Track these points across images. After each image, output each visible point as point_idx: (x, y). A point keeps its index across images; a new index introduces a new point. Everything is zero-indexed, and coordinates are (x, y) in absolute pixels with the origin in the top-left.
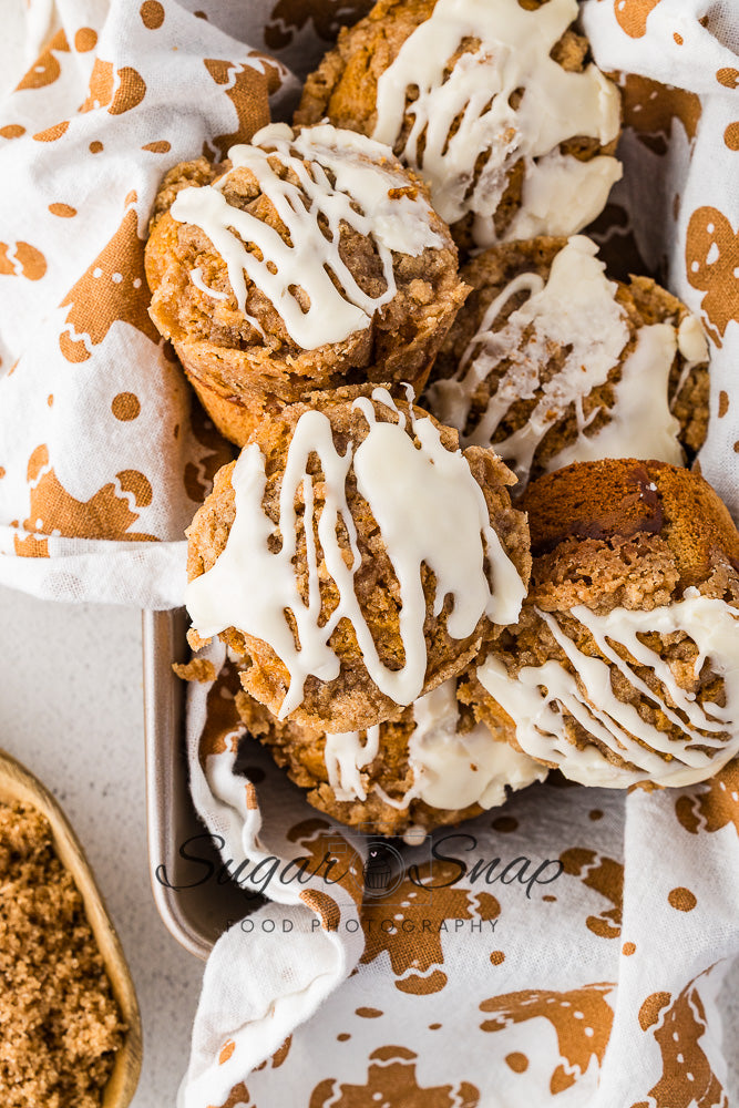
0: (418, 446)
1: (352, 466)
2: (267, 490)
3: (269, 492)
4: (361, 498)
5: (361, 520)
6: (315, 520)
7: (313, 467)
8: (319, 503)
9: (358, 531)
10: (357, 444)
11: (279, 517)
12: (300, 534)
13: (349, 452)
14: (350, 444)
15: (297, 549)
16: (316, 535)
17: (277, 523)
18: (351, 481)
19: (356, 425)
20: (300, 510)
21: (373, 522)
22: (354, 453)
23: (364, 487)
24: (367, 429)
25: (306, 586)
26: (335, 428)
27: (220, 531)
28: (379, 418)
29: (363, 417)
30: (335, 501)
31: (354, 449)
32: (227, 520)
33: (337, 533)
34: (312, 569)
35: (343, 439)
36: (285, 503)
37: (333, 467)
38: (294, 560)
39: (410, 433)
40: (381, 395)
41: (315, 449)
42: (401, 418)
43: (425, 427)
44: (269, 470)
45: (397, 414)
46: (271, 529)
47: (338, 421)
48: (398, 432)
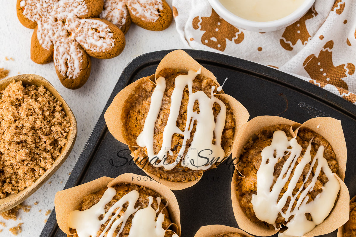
0: (156, 220)
1: (135, 213)
2: (110, 202)
3: (110, 204)
4: (131, 223)
5: (126, 228)
6: (115, 219)
7: (125, 207)
8: (119, 216)
9: (123, 230)
10: (141, 208)
11: (107, 211)
12: (108, 220)
13: (137, 209)
14: (139, 207)
15: (105, 223)
16: (112, 223)
17: (106, 213)
18: (132, 216)
19: (145, 203)
20: (113, 214)
21: (129, 231)
22: (139, 210)
23: (134, 220)
24: (147, 206)
25: (100, 234)
26: (139, 200)
27: (91, 204)
28: (152, 206)
29: (148, 202)
30: (125, 217)
31: (139, 209)
32: (95, 202)
33: (118, 227)
34: (104, 231)
35: (138, 205)
36: (111, 210)
37: (130, 209)
38: (102, 226)
39: (157, 215)
40: (159, 199)
41: (130, 202)
42: (158, 210)
43: (161, 216)
44: (114, 198)
45: (157, 208)
46: (103, 213)
47: (142, 199)
48: (154, 213)
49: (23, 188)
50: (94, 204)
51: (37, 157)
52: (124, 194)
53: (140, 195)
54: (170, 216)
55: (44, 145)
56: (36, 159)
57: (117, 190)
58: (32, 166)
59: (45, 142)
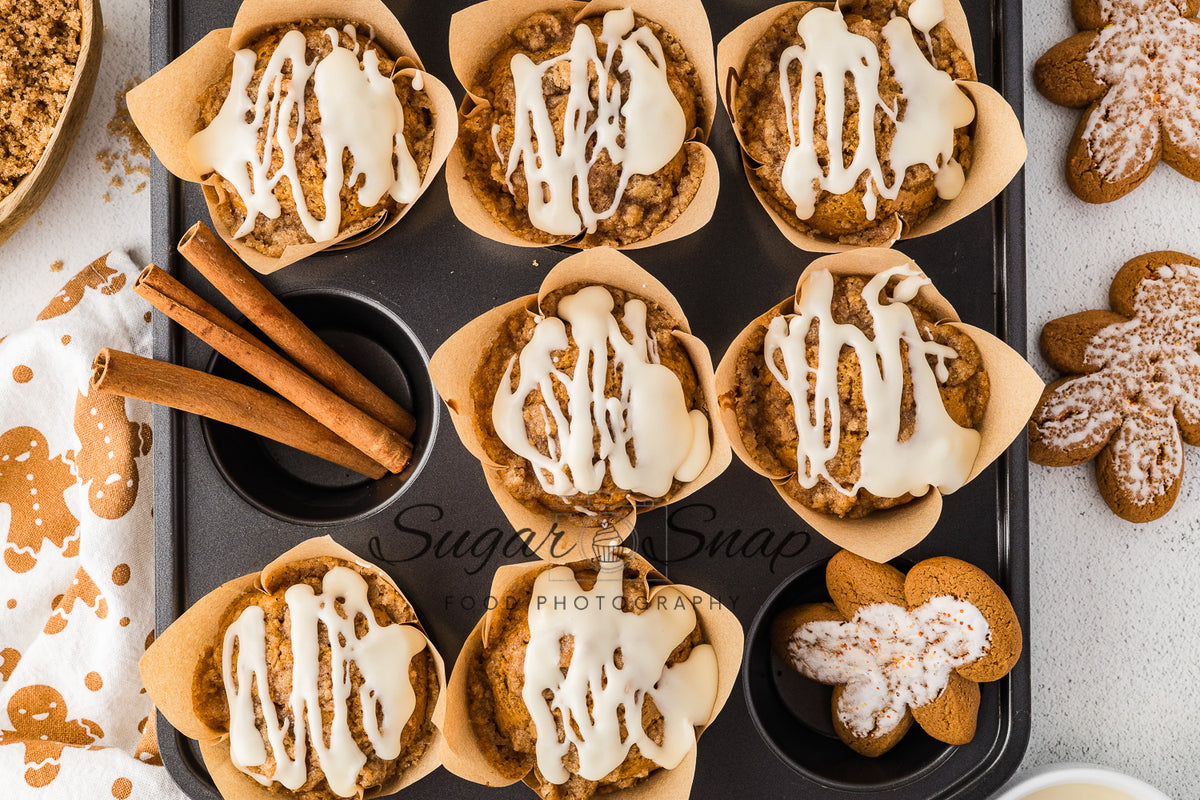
0: (362, 68)
1: (314, 73)
2: (253, 79)
3: (254, 82)
4: (315, 96)
5: (310, 111)
6: (279, 105)
7: (286, 71)
8: (284, 94)
9: (306, 117)
10: (321, 58)
11: (256, 98)
12: (267, 114)
13: (314, 63)
14: (316, 58)
15: (263, 123)
16: (277, 115)
17: (254, 103)
18: (310, 84)
19: (324, 46)
20: (270, 96)
21: (318, 114)
22: (317, 64)
23: (318, 89)
24: (330, 50)
25: (263, 148)
26: (308, 45)
27: (217, 102)
28: (341, 44)
29: (330, 41)
30: (296, 90)
32: (224, 95)
33: (292, 116)
34: (269, 139)
35: (310, 56)
36: (262, 91)
37: (300, 71)
38: (260, 130)
39: (360, 58)
40: (350, 29)
41: (291, 57)
42: (357, 47)
43: (371, 57)
44: (257, 67)
45: (354, 43)
46: (250, 106)
47: (313, 41)
48: (351, 57)
49: (38, 152)
50: (223, 100)
51: (35, 73)
52: (273, 50)
53: (306, 36)
54: (388, 51)
55: (38, 41)
56: (35, 80)
57: (255, 50)
58: (33, 97)
59: (37, 35)
